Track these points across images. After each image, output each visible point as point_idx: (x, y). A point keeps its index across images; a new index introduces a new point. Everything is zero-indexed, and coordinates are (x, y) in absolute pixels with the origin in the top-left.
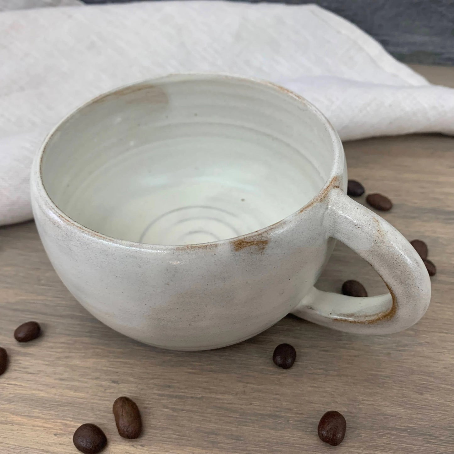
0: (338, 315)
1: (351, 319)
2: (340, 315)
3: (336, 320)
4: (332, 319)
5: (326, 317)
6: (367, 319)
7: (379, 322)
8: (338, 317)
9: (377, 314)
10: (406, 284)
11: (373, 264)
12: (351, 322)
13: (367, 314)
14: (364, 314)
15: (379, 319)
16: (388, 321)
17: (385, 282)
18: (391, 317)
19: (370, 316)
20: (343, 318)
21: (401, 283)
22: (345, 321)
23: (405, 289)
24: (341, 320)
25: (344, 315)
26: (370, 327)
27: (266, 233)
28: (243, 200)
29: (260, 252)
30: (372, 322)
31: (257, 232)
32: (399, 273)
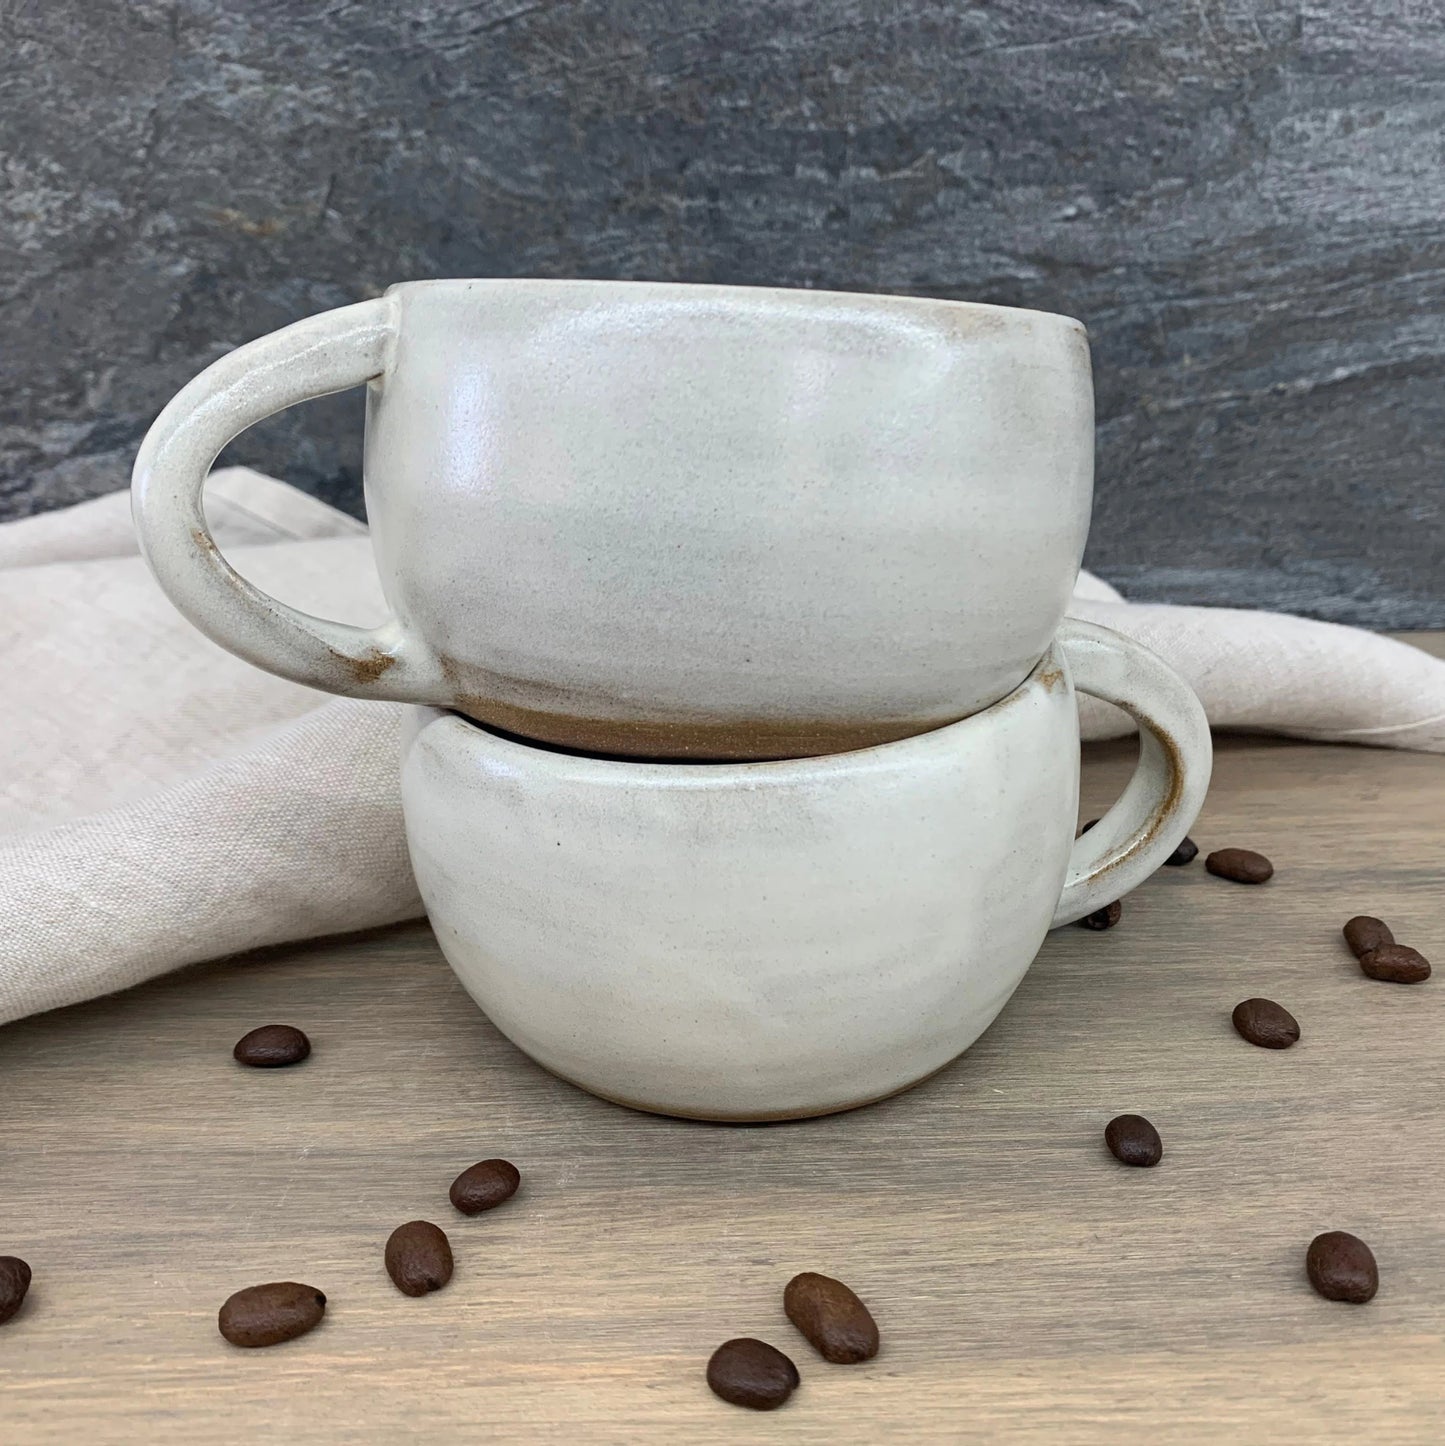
6: (1139, 837)
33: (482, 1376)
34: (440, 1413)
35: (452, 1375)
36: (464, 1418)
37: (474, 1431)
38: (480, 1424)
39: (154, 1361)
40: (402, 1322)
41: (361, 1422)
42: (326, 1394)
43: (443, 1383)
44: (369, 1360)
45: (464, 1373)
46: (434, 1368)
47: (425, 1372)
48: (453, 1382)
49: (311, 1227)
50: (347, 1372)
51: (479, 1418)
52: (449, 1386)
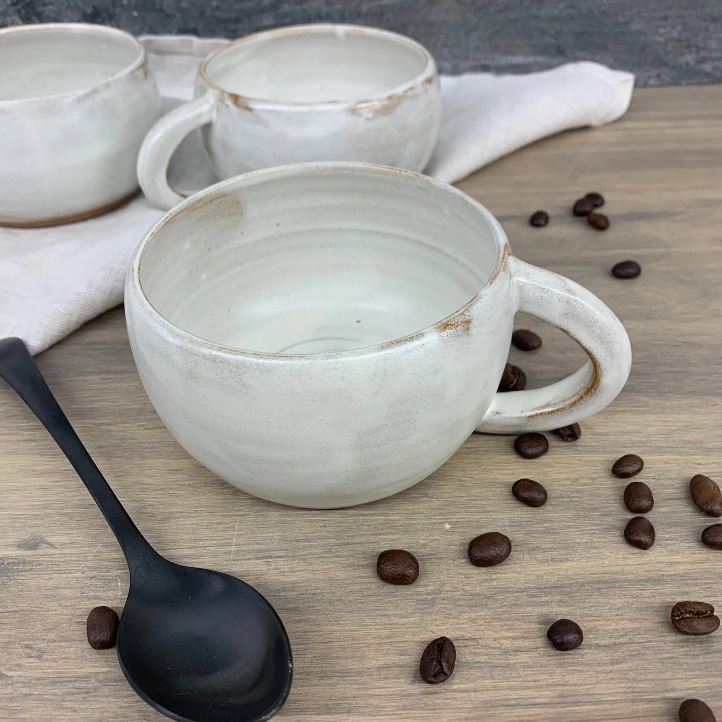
0: (531, 411)
1: (549, 409)
2: (534, 409)
3: (531, 417)
4: (525, 417)
5: (518, 418)
6: (567, 403)
7: (582, 401)
8: (532, 413)
9: (577, 394)
10: (607, 343)
11: (569, 331)
12: (548, 413)
13: (565, 398)
14: (561, 399)
15: (582, 398)
16: (592, 396)
17: (583, 348)
18: (595, 390)
19: (569, 399)
20: (538, 412)
21: (602, 342)
22: (541, 414)
23: (606, 348)
24: (537, 415)
25: (539, 409)
26: (572, 411)
27: (467, 312)
28: (358, 322)
29: (466, 333)
30: (573, 405)
31: (457, 312)
32: (598, 331)
33: (151, 426)
34: (135, 439)
35: (139, 426)
36: (143, 441)
37: (146, 445)
38: (149, 443)
39: (27, 423)
40: (121, 407)
41: (104, 443)
42: (91, 433)
43: (136, 429)
44: (109, 421)
45: (144, 426)
46: (133, 424)
47: (129, 425)
48: (140, 428)
49: (88, 373)
50: (99, 426)
51: (149, 441)
52: (139, 430)
